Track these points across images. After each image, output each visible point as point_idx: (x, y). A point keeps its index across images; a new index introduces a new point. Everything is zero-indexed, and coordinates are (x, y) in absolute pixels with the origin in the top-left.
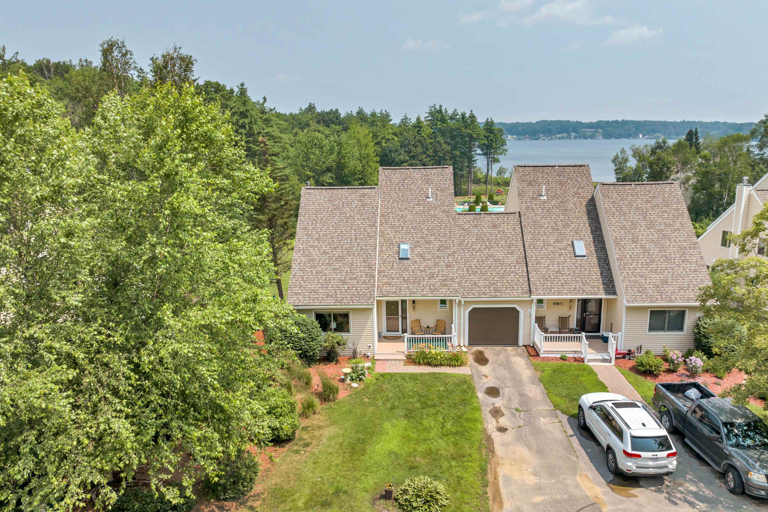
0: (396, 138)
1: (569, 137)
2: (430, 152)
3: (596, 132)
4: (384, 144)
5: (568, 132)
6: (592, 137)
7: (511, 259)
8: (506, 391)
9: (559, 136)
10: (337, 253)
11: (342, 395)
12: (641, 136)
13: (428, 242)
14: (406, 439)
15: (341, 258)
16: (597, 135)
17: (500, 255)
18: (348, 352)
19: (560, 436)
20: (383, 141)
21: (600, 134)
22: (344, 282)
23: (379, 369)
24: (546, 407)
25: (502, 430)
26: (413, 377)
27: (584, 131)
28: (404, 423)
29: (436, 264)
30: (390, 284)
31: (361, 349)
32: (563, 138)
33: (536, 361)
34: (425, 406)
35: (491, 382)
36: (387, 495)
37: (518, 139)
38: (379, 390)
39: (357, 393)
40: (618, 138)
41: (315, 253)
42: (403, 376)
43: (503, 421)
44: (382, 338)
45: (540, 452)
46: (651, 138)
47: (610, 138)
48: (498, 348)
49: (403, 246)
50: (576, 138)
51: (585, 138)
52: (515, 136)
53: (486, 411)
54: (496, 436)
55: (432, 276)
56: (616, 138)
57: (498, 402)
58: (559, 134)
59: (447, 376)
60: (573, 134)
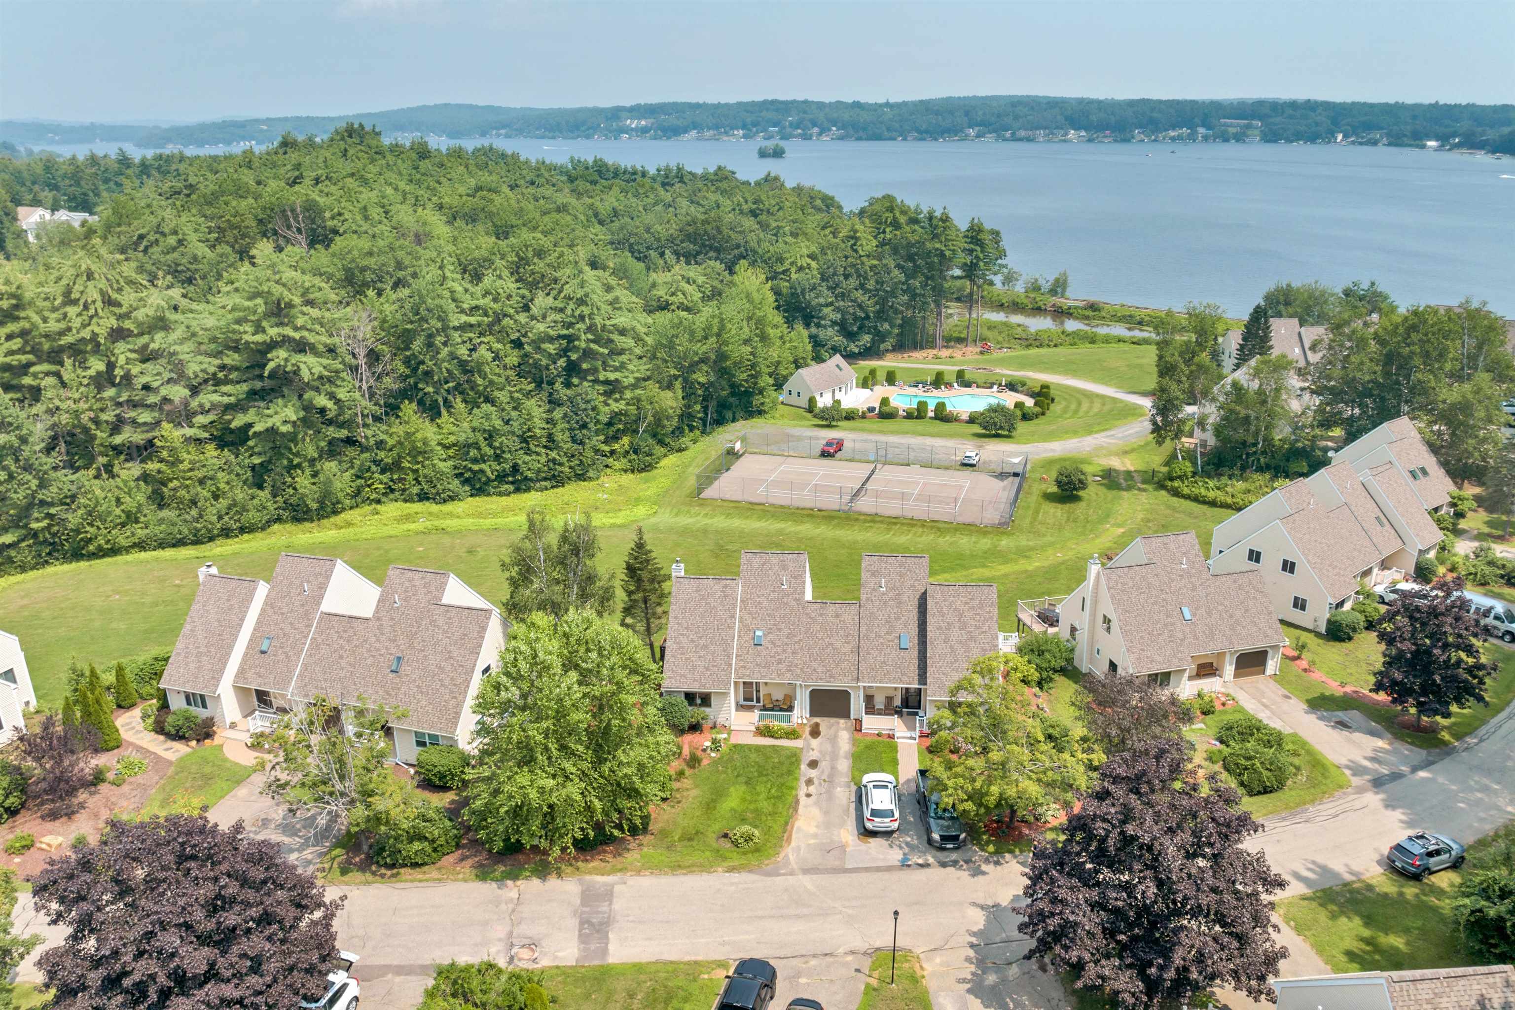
0: (814, 264)
1: (1192, 137)
2: (871, 284)
3: (1248, 127)
5: (1192, 127)
6: (1239, 138)
7: (847, 648)
8: (823, 765)
9: (1172, 133)
10: (702, 642)
11: (705, 762)
12: (1340, 137)
13: (780, 630)
14: (744, 800)
15: (705, 647)
16: (1249, 132)
17: (838, 644)
18: (710, 723)
19: (844, 801)
21: (1257, 132)
22: (707, 669)
23: (733, 740)
24: (844, 779)
25: (808, 795)
26: (758, 749)
27: (1225, 125)
28: (743, 788)
29: (784, 651)
30: (744, 667)
31: (721, 720)
32: (1180, 138)
33: (858, 736)
34: (761, 774)
35: (814, 755)
36: (726, 836)
37: (1090, 140)
38: (731, 760)
39: (715, 762)
40: (1292, 142)
41: (684, 640)
42: (750, 747)
43: (812, 789)
44: (740, 707)
45: (826, 813)
46: (1361, 144)
47: (1276, 141)
48: (833, 720)
49: (759, 633)
50: (1206, 138)
51: (1226, 140)
52: (1083, 133)
53: (803, 780)
54: (803, 800)
55: (780, 662)
56: (1289, 141)
57: (813, 773)
58: (1174, 129)
59: (783, 748)
60: (1201, 130)
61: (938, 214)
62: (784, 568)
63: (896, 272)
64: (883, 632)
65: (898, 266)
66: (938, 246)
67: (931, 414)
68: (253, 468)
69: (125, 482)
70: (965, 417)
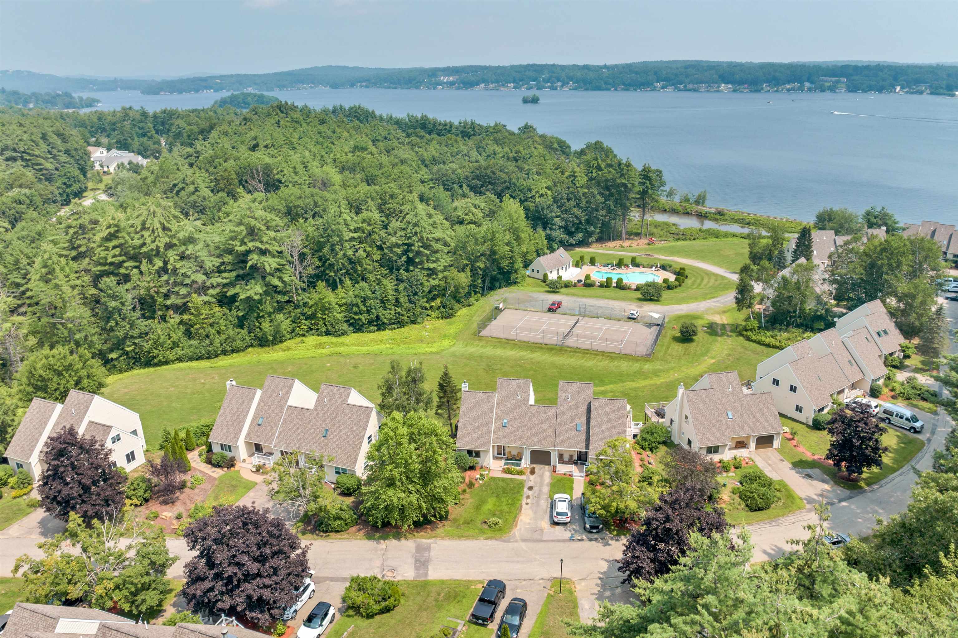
0: (549, 193)
1: (801, 89)
2: (583, 204)
3: (838, 82)
4: (537, 200)
5: (801, 82)
6: (832, 89)
7: (550, 430)
8: (535, 489)
9: (788, 86)
10: (477, 425)
11: (476, 486)
12: (898, 89)
13: (516, 419)
14: (495, 505)
15: (478, 427)
16: (839, 86)
17: (545, 428)
18: (480, 465)
19: (545, 508)
20: (537, 196)
21: (844, 85)
22: (479, 438)
23: (491, 475)
24: (546, 496)
25: (527, 504)
26: (503, 480)
27: (823, 81)
28: (495, 499)
29: (518, 430)
30: (498, 438)
31: (485, 464)
32: (793, 89)
33: (554, 474)
34: (504, 493)
35: (531, 484)
36: (485, 522)
37: (735, 91)
38: (489, 485)
39: (481, 486)
40: (866, 92)
41: (467, 423)
42: (499, 479)
43: (529, 501)
44: (495, 458)
45: (535, 513)
46: (912, 93)
47: (856, 92)
48: (542, 466)
49: (505, 421)
50: (810, 89)
51: (823, 91)
52: (730, 86)
53: (525, 496)
54: (524, 506)
55: (515, 436)
56: (864, 91)
57: (530, 493)
58: (789, 84)
59: (516, 480)
60: (807, 84)
61: (624, 161)
62: (519, 387)
63: (598, 197)
64: (568, 422)
65: (600, 193)
66: (623, 181)
67: (614, 285)
68: (238, 317)
69: (172, 326)
70: (634, 287)
